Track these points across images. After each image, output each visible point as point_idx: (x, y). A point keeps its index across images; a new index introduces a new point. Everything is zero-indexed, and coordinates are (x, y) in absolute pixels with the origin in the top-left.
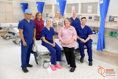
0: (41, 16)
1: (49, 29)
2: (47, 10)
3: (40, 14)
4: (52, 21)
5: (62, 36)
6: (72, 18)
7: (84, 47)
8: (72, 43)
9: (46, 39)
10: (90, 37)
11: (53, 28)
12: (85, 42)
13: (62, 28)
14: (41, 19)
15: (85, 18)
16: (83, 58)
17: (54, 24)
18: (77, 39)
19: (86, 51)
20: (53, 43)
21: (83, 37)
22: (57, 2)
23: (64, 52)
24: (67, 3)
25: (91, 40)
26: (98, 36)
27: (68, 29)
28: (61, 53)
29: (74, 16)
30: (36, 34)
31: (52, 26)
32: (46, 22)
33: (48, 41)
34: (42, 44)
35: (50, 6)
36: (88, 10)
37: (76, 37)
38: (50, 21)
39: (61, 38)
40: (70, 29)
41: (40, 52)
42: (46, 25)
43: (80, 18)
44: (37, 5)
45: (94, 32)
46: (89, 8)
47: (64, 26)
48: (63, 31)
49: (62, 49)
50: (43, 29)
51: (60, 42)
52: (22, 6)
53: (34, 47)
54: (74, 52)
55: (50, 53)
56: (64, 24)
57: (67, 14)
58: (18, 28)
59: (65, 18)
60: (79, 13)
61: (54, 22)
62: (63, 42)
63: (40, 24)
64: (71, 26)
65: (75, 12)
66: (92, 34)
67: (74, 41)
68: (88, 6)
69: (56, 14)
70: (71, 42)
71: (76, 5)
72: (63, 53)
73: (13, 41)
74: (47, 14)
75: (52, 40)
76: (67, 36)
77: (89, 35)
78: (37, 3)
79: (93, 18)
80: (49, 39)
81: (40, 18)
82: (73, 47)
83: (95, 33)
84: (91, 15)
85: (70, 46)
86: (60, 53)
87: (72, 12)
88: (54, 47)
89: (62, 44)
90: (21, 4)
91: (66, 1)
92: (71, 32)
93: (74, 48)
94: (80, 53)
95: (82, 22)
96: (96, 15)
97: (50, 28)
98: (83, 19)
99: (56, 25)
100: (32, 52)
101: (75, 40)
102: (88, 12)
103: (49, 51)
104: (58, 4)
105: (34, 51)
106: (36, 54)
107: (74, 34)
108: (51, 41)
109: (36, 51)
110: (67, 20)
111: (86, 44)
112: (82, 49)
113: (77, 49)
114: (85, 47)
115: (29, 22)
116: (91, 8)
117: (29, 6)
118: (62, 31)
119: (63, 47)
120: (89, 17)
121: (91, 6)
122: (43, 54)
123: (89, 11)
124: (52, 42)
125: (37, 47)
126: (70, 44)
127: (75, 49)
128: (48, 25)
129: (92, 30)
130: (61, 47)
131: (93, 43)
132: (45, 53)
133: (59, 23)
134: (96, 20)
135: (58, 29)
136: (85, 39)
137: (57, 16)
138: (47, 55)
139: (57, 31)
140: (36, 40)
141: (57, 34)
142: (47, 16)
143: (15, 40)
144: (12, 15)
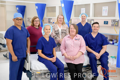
1: (48, 39)
2: (49, 13)
3: (37, 19)
5: (65, 48)
7: (98, 63)
8: (79, 57)
13: (66, 38)
15: (97, 23)
16: (95, 78)
22: (61, 3)
24: (74, 4)
25: (106, 54)
26: (117, 47)
28: (65, 71)
29: (83, 21)
30: (31, 45)
34: (38, 60)
35: (53, 9)
36: (103, 12)
39: (64, 52)
41: (35, 70)
42: (44, 33)
44: (37, 7)
45: (112, 42)
46: (104, 10)
47: (69, 35)
48: (66, 41)
49: (66, 66)
50: (40, 39)
51: (64, 56)
52: (18, 9)
53: (27, 64)
54: (83, 71)
58: (5, 38)
60: (91, 17)
62: (67, 56)
68: (103, 7)
69: (58, 18)
70: (77, 56)
71: (87, 6)
72: (67, 71)
73: (4, 55)
74: (49, 19)
76: (73, 48)
78: (37, 5)
79: (110, 23)
80: (48, 53)
81: (38, 25)
83: (113, 44)
84: (106, 19)
85: (76, 62)
86: (63, 71)
90: (17, 6)
91: (73, 2)
92: (78, 42)
93: (83, 64)
95: (94, 28)
96: (113, 18)
98: (94, 25)
100: (25, 71)
101: (83, 54)
102: (103, 15)
103: (47, 69)
104: (63, 5)
105: (27, 69)
107: (82, 46)
108: (50, 55)
109: (30, 69)
110: (72, 27)
112: (94, 65)
113: (88, 66)
114: (98, 62)
115: (20, 29)
116: (106, 10)
118: (65, 42)
119: (67, 64)
120: (105, 22)
121: (107, 7)
122: (39, 73)
123: (105, 13)
125: (31, 64)
127: (83, 65)
129: (108, 39)
130: (64, 63)
131: (111, 57)
132: (42, 72)
133: (62, 30)
134: (114, 25)
136: (99, 52)
138: (45, 74)
140: (29, 54)
142: (49, 22)
143: (6, 54)
144: (5, 20)
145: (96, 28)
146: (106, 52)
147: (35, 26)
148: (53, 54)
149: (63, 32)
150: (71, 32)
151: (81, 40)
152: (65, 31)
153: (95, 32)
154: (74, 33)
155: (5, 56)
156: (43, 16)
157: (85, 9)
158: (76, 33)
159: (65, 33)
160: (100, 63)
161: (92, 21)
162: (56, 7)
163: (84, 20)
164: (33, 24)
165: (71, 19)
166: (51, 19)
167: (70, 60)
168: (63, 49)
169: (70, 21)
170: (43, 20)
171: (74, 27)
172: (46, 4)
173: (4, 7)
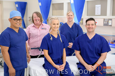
2: (55, 11)
35: (60, 6)
44: (40, 4)
52: (17, 6)
90: (16, 3)
143: (1, 61)
144: (2, 20)
156: (48, 15)
157: (100, 5)
161: (109, 21)
162: (63, 3)
165: (83, 19)
169: (81, 21)
170: (48, 20)
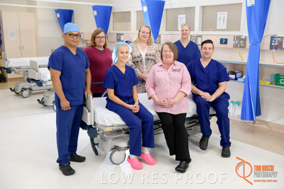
0: (104, 40)
1: (123, 70)
2: (118, 25)
3: (102, 34)
4: (130, 51)
5: (155, 86)
6: (178, 43)
7: (210, 113)
9: (116, 94)
10: (225, 87)
11: (133, 67)
12: (211, 100)
13: (156, 67)
14: (104, 47)
15: (210, 41)
16: (206, 138)
17: (135, 58)
18: (193, 94)
19: (213, 121)
20: (133, 103)
21: (206, 87)
22: (143, 5)
23: (161, 125)
24: (165, 8)
26: (243, 84)
27: (169, 70)
28: (154, 127)
31: (130, 63)
32: (117, 53)
33: (120, 99)
34: (106, 107)
35: (126, 16)
36: (218, 21)
37: (189, 88)
38: (125, 51)
39: (152, 92)
40: (174, 68)
41: (101, 126)
42: (117, 60)
43: (199, 43)
44: (95, 13)
45: (233, 76)
46: (220, 18)
48: (156, 73)
49: (156, 118)
50: (109, 70)
51: (152, 100)
52: (58, 15)
53: (89, 114)
55: (127, 127)
56: (160, 59)
57: (168, 32)
59: (162, 42)
60: (197, 31)
61: (136, 54)
62: (157, 100)
63: (102, 58)
64: (176, 62)
65: (186, 28)
66: (228, 79)
67: (186, 98)
68: (219, 13)
70: (177, 99)
71: (189, 11)
72: (157, 126)
73: (39, 100)
74: (118, 34)
75: (130, 96)
76: (168, 85)
77: (220, 84)
78: (95, 8)
79: (231, 42)
80: (124, 94)
81: (103, 44)
82: (183, 112)
83: (236, 79)
84: (224, 35)
85: (175, 111)
86: (152, 127)
87: (180, 28)
88: (136, 114)
89: (157, 104)
90: (57, 11)
91: (164, 2)
92: (178, 75)
93: (185, 114)
94: (199, 128)
95: (204, 51)
96: (237, 33)
97: (127, 67)
98: (205, 45)
99: (139, 59)
100: (84, 126)
101: (186, 95)
102: (218, 28)
103: (124, 123)
104: (145, 9)
105: (89, 124)
106: (92, 131)
107: (184, 81)
108: (128, 100)
109: (93, 124)
110: (166, 47)
111: (214, 104)
113: (194, 117)
114: (212, 111)
115: (74, 53)
116: (224, 18)
117: (75, 16)
118: (154, 74)
119: (159, 114)
120: (221, 40)
121: (226, 13)
122: (110, 129)
123: (221, 24)
124: (131, 101)
125: (94, 114)
126: (175, 106)
127: (187, 116)
128: (120, 61)
129: (228, 70)
130: (153, 113)
131: (232, 102)
132: (114, 128)
133: (146, 55)
134: (239, 45)
135: (145, 70)
136: (212, 93)
137: (141, 37)
138: (119, 131)
139: (144, 75)
140: (91, 97)
141: (143, 81)
142: (119, 40)
144: (36, 38)
145: (208, 50)
146: (224, 93)
147: (97, 48)
148: (132, 97)
149: (148, 59)
150: (164, 58)
151: (182, 71)
152: (151, 57)
153: (205, 59)
154: (171, 60)
155: (42, 102)
157: (185, 16)
158: (175, 59)
159: (152, 60)
160: (215, 113)
163: (185, 37)
164: (94, 43)
165: (160, 36)
166: (123, 35)
167: (163, 106)
168: (151, 88)
171: (170, 47)
172: (111, 7)
173: (32, 14)
